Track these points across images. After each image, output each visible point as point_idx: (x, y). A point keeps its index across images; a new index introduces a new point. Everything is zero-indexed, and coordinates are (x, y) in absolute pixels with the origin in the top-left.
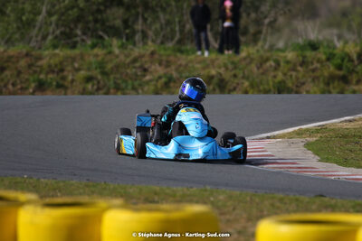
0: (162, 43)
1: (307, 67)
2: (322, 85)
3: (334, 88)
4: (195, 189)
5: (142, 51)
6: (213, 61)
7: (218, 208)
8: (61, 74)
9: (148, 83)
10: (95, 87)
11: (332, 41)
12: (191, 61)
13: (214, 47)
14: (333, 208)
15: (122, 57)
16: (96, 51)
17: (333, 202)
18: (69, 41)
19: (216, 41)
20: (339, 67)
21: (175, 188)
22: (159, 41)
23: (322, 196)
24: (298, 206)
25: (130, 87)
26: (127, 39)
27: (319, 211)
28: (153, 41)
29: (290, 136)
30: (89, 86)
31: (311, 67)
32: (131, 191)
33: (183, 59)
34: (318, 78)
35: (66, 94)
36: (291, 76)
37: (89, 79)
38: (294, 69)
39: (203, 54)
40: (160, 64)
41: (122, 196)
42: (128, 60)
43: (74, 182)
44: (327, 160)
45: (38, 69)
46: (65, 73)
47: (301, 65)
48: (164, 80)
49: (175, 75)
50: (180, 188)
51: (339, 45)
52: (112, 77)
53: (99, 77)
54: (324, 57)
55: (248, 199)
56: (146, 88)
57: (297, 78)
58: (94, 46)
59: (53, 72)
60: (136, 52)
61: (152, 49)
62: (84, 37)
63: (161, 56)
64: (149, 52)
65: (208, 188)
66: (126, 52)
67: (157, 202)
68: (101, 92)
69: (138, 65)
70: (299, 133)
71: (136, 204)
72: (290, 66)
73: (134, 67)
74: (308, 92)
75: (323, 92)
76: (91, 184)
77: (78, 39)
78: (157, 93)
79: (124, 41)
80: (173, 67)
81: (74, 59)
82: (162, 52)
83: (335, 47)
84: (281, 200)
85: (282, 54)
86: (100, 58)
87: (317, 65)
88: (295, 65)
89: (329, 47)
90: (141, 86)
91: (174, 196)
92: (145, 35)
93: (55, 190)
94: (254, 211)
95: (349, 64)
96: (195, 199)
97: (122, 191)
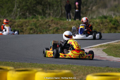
0: (55, 17)
2: (108, 30)
3: (112, 31)
4: (66, 65)
5: (49, 20)
6: (72, 23)
7: (74, 71)
8: (22, 28)
9: (51, 30)
10: (33, 32)
11: (111, 16)
12: (65, 23)
13: (72, 18)
14: (112, 71)
15: (42, 22)
16: (34, 20)
17: (112, 69)
18: (25, 17)
19: (73, 15)
20: (114, 24)
21: (59, 65)
22: (54, 16)
23: (108, 67)
24: (100, 70)
25: (45, 32)
26: (44, 16)
27: (107, 72)
28: (52, 16)
29: (98, 47)
30: (31, 31)
31: (105, 24)
32: (45, 66)
33: (62, 22)
34: (107, 28)
35: (23, 34)
36: (98, 27)
37: (31, 29)
38: (99, 25)
39: (69, 20)
40: (55, 24)
41: (42, 68)
42: (44, 23)
43: (26, 63)
44: (110, 55)
45: (14, 26)
46: (23, 27)
47: (102, 24)
48: (56, 29)
49: (60, 27)
50: (61, 65)
51: (114, 17)
52: (39, 28)
53: (35, 28)
54: (108, 21)
55: (84, 68)
56: (50, 32)
57: (100, 28)
58: (33, 18)
59: (19, 27)
60: (47, 20)
62: (29, 15)
63: (55, 21)
64: (51, 20)
65: (70, 65)
66: (43, 20)
67: (54, 70)
68: (35, 33)
69: (47, 24)
70: (101, 46)
71: (46, 70)
73: (46, 25)
74: (104, 33)
75: (109, 33)
76: (31, 64)
78: (53, 33)
80: (59, 25)
81: (26, 23)
82: (55, 20)
83: (112, 18)
84: (94, 68)
85: (95, 20)
86: (35, 22)
87: (106, 24)
88: (99, 24)
89: (110, 18)
90: (49, 31)
91: (59, 67)
92: (49, 14)
93: (19, 66)
94: (86, 72)
95: (117, 23)
96: (66, 68)
97: (42, 66)
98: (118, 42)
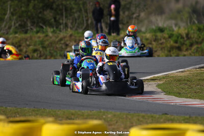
0: (76, 30)
1: (158, 42)
2: (166, 52)
3: (173, 53)
4: (94, 111)
5: (65, 35)
7: (108, 122)
8: (19, 48)
10: (39, 55)
11: (171, 27)
13: (105, 31)
14: (172, 121)
15: (54, 38)
16: (39, 34)
17: (172, 117)
18: (24, 29)
19: (106, 27)
20: (176, 42)
21: (83, 111)
22: (74, 29)
23: (166, 114)
24: (152, 120)
25: (59, 55)
26: (57, 28)
27: (164, 122)
28: (71, 28)
29: (148, 81)
30: (35, 55)
31: (160, 42)
32: (59, 113)
34: (164, 48)
37: (35, 51)
38: (151, 44)
41: (53, 116)
42: (57, 39)
43: (26, 108)
44: (169, 94)
46: (22, 47)
47: (154, 41)
50: (86, 111)
51: (176, 29)
52: (48, 49)
53: (41, 49)
54: (167, 36)
55: (125, 116)
58: (37, 32)
60: (62, 35)
61: (71, 33)
62: (32, 27)
63: (75, 37)
64: (69, 35)
65: (102, 110)
66: (56, 35)
67: (74, 119)
68: (42, 58)
69: (62, 42)
70: (154, 79)
71: (61, 120)
72: (149, 41)
73: (61, 43)
74: (158, 56)
75: (167, 56)
76: (36, 109)
77: (29, 28)
79: (55, 28)
81: (26, 40)
82: (76, 35)
83: (173, 31)
84: (143, 117)
85: (144, 35)
86: (41, 39)
87: (163, 41)
88: (151, 41)
89: (170, 30)
91: (83, 116)
92: (66, 26)
93: (15, 113)
94: (128, 124)
95: (182, 40)
96: (95, 117)
97: (54, 113)
98: (182, 72)
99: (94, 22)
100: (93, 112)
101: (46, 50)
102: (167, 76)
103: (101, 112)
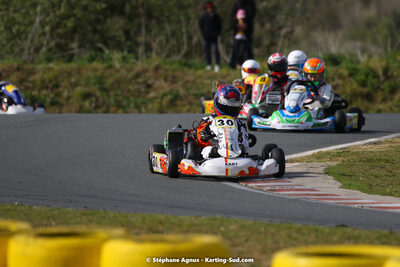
0: (168, 56)
4: (203, 218)
5: (146, 66)
6: (223, 77)
7: (229, 239)
8: (56, 91)
9: (152, 100)
10: (93, 105)
11: (356, 55)
12: (200, 77)
13: (225, 62)
14: (356, 240)
15: (123, 72)
16: (95, 64)
17: (357, 232)
18: (65, 54)
19: (228, 53)
20: (363, 84)
21: (181, 217)
22: (164, 55)
23: (344, 226)
24: (317, 237)
25: (132, 105)
26: (129, 52)
27: (340, 242)
28: (157, 54)
29: (308, 159)
30: (87, 104)
32: (133, 220)
33: (190, 75)
35: (60, 112)
37: (86, 96)
39: (213, 69)
40: (166, 80)
41: (123, 226)
42: (130, 75)
43: (70, 209)
44: (349, 187)
45: (30, 85)
46: (61, 89)
48: (169, 97)
49: (182, 92)
50: (187, 217)
51: (363, 59)
52: (112, 93)
53: (98, 93)
54: (346, 73)
55: (262, 229)
56: (150, 106)
58: (92, 59)
59: (47, 88)
60: (139, 66)
61: (156, 63)
63: (167, 70)
64: (152, 67)
65: (218, 216)
66: (127, 66)
67: (162, 233)
68: (99, 110)
69: (140, 80)
70: (319, 157)
71: (138, 234)
73: (137, 83)
76: (89, 212)
77: (76, 51)
78: (161, 111)
79: (125, 53)
80: (180, 83)
81: (70, 74)
82: (168, 67)
83: (358, 62)
84: (299, 230)
86: (99, 73)
87: (338, 81)
89: (352, 61)
90: (145, 104)
91: (180, 225)
93: (49, 218)
94: (269, 243)
95: (374, 81)
96: (204, 229)
97: (123, 219)
98: (375, 143)
99: (203, 43)
100: (200, 219)
101: (108, 96)
102: (345, 152)
103: (215, 220)
